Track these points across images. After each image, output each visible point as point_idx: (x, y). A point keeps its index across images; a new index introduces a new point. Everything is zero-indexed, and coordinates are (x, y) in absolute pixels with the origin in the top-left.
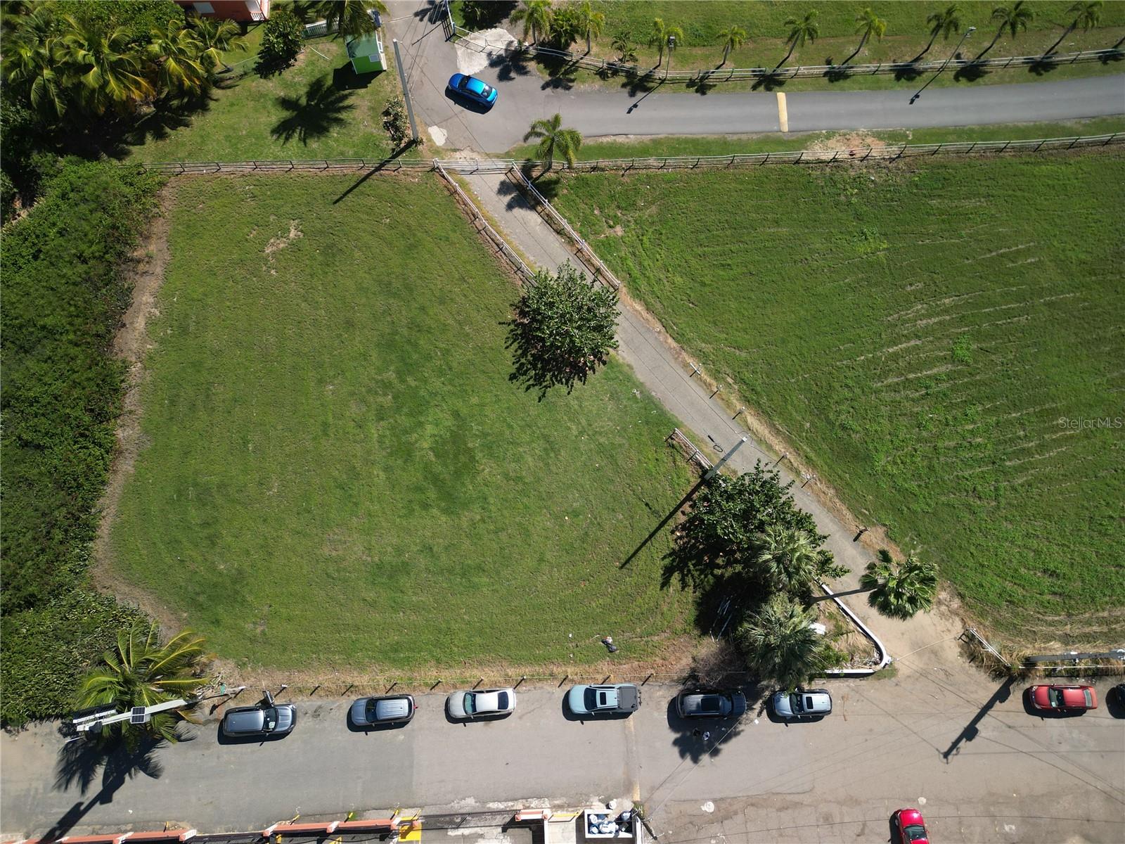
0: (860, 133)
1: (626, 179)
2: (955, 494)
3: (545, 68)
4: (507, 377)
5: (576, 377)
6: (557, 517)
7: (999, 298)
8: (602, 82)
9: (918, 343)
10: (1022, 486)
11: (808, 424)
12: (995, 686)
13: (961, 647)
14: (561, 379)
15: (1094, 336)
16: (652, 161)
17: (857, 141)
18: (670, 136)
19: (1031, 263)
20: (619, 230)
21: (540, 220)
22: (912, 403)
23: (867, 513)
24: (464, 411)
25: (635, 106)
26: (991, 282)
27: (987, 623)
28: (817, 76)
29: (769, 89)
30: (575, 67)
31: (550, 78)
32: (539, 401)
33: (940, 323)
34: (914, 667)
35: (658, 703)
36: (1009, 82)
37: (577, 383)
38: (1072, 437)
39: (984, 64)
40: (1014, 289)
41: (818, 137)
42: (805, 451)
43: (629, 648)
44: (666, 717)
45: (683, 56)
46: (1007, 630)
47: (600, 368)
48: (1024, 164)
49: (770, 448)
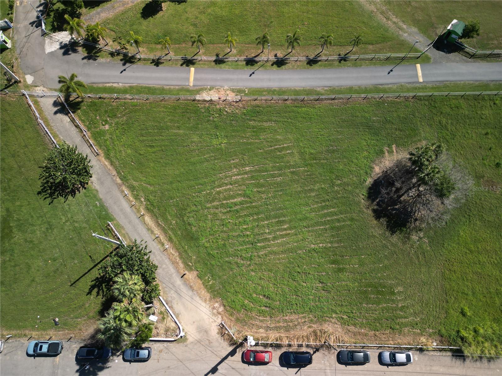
0: (225, 89)
1: (115, 104)
2: (232, 258)
3: (86, 50)
4: (36, 193)
5: (70, 194)
6: (46, 261)
7: (270, 168)
8: (111, 58)
9: (231, 187)
10: (262, 255)
11: (174, 222)
12: (231, 349)
13: (219, 329)
14: (63, 195)
15: (309, 188)
16: (128, 96)
17: (223, 92)
18: (138, 85)
19: (289, 153)
20: (107, 127)
21: (69, 120)
22: (222, 214)
23: (191, 264)
24: (12, 209)
25: (125, 70)
26: (268, 161)
27: (233, 319)
28: (210, 61)
29: (187, 66)
30: (100, 50)
31: (87, 55)
32: (49, 205)
33: (242, 178)
34: (196, 338)
35: (73, 350)
36: (296, 69)
37: (70, 198)
38: (289, 234)
39: (286, 59)
40: (278, 165)
41: (206, 89)
42: (170, 235)
43: (65, 324)
44: (75, 357)
45: (152, 48)
46: (241, 322)
47: (82, 191)
48: (295, 107)
49: (152, 232)
